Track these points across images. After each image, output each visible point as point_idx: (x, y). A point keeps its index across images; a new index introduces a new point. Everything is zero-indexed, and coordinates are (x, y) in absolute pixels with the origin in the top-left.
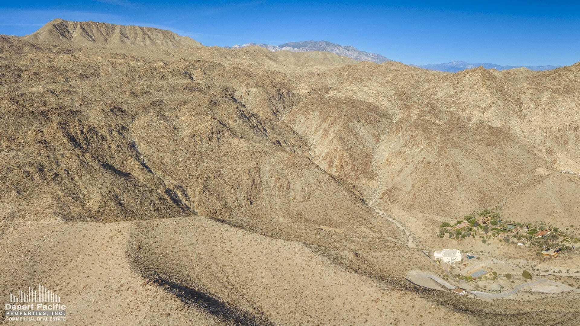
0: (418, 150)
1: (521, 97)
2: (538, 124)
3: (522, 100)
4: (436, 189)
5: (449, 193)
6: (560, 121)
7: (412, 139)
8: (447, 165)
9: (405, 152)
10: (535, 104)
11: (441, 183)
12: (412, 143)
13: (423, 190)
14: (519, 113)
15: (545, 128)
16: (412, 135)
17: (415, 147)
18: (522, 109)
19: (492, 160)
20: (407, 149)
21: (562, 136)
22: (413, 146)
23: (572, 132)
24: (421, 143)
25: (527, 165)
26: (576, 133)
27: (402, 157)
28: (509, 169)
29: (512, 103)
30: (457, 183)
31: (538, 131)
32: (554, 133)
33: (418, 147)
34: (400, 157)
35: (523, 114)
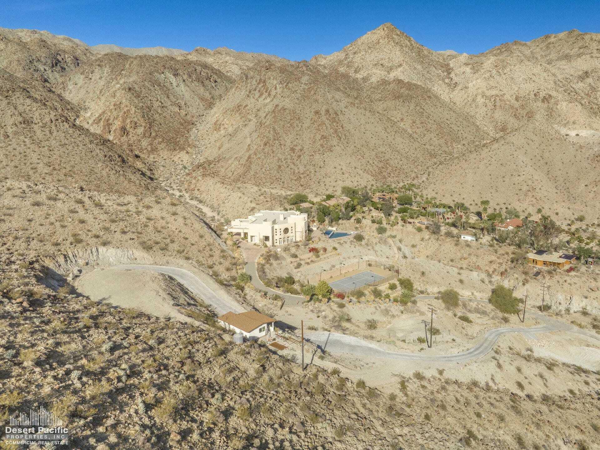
0: (268, 100)
1: (450, 62)
2: (480, 91)
3: (451, 65)
4: (293, 150)
5: (317, 157)
6: (516, 89)
7: (260, 86)
8: (317, 113)
9: (246, 106)
10: (473, 68)
11: (303, 140)
12: (259, 91)
13: (266, 150)
14: (447, 81)
15: (493, 96)
16: (260, 80)
17: (264, 96)
18: (451, 76)
19: (402, 120)
20: (251, 102)
21: (522, 107)
22: (261, 95)
23: (539, 104)
24: (276, 88)
25: (465, 135)
26: (546, 105)
27: (240, 114)
28: (432, 135)
29: (436, 68)
30: (335, 142)
31: (480, 100)
32: (508, 103)
33: (269, 95)
34: (237, 115)
35: (454, 82)
